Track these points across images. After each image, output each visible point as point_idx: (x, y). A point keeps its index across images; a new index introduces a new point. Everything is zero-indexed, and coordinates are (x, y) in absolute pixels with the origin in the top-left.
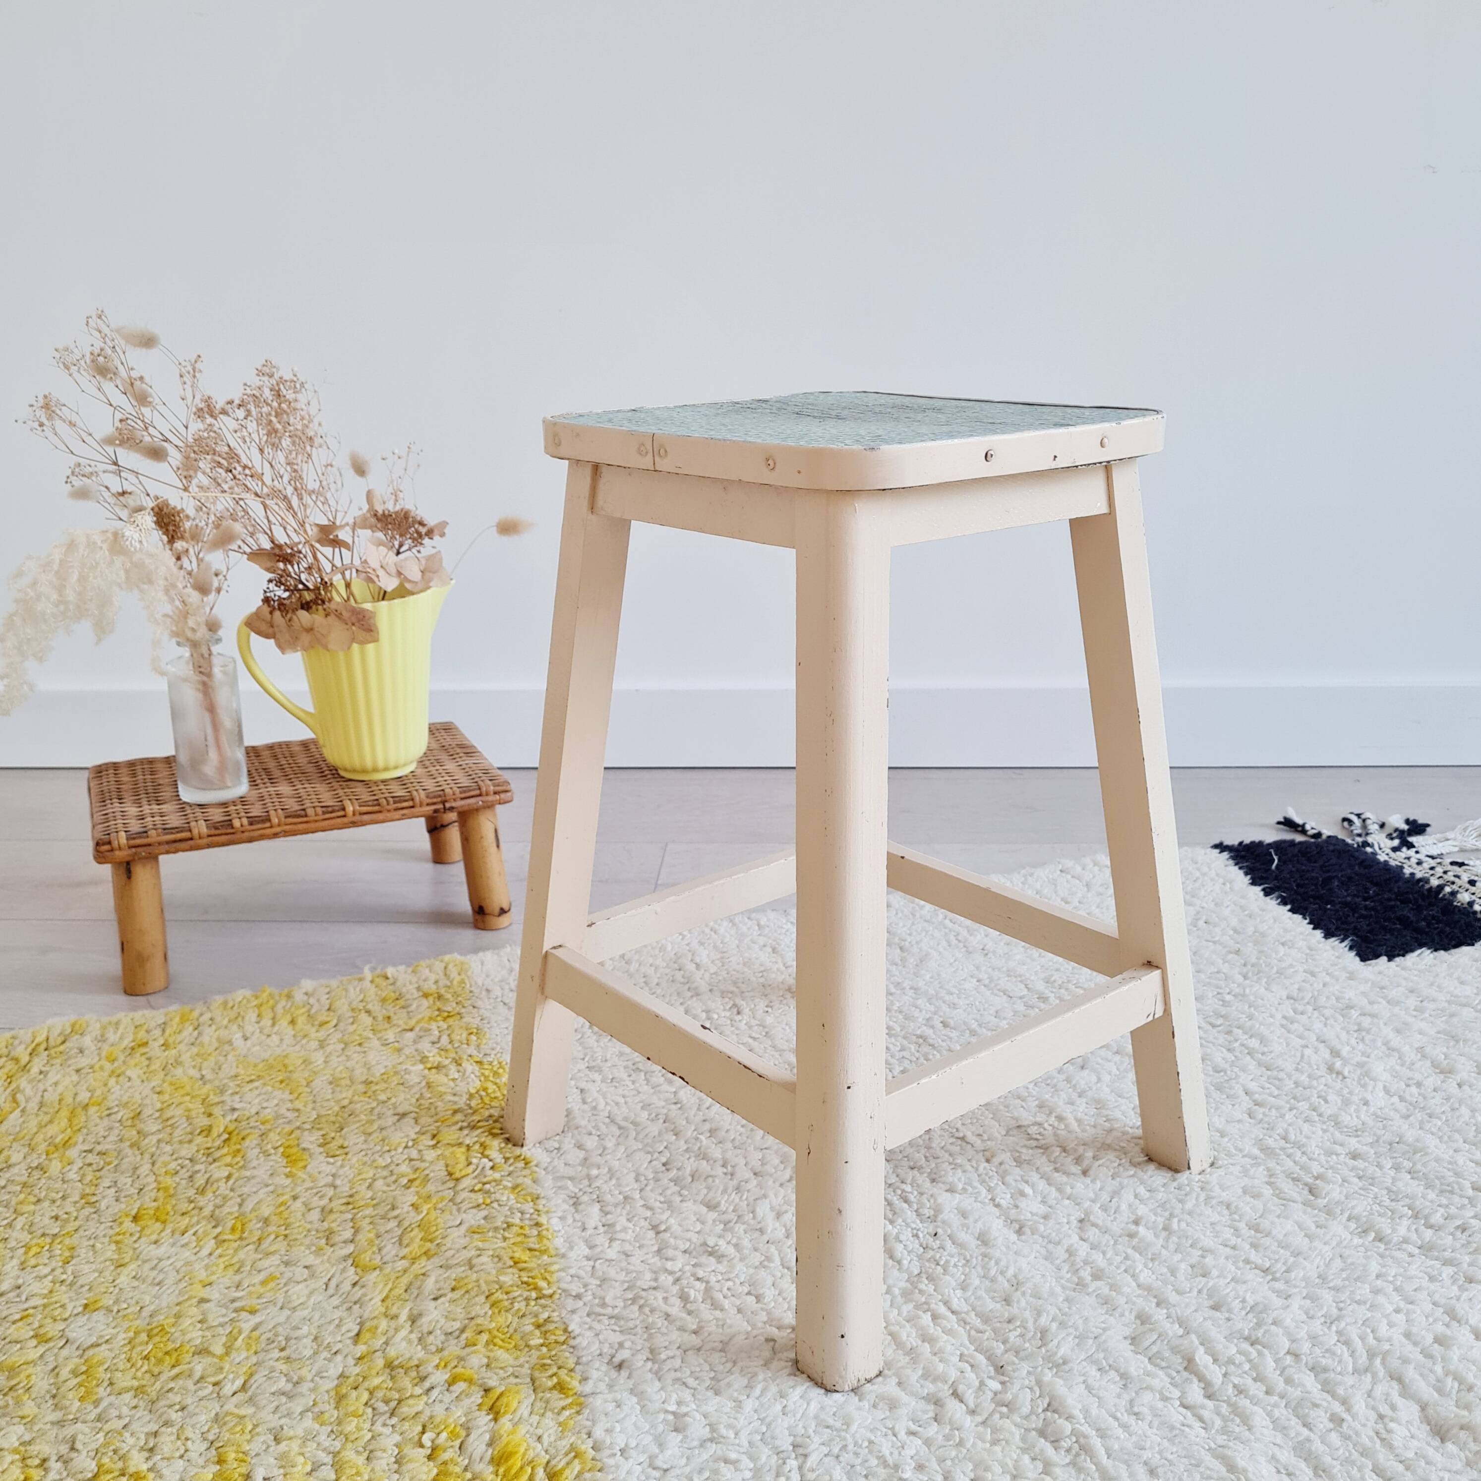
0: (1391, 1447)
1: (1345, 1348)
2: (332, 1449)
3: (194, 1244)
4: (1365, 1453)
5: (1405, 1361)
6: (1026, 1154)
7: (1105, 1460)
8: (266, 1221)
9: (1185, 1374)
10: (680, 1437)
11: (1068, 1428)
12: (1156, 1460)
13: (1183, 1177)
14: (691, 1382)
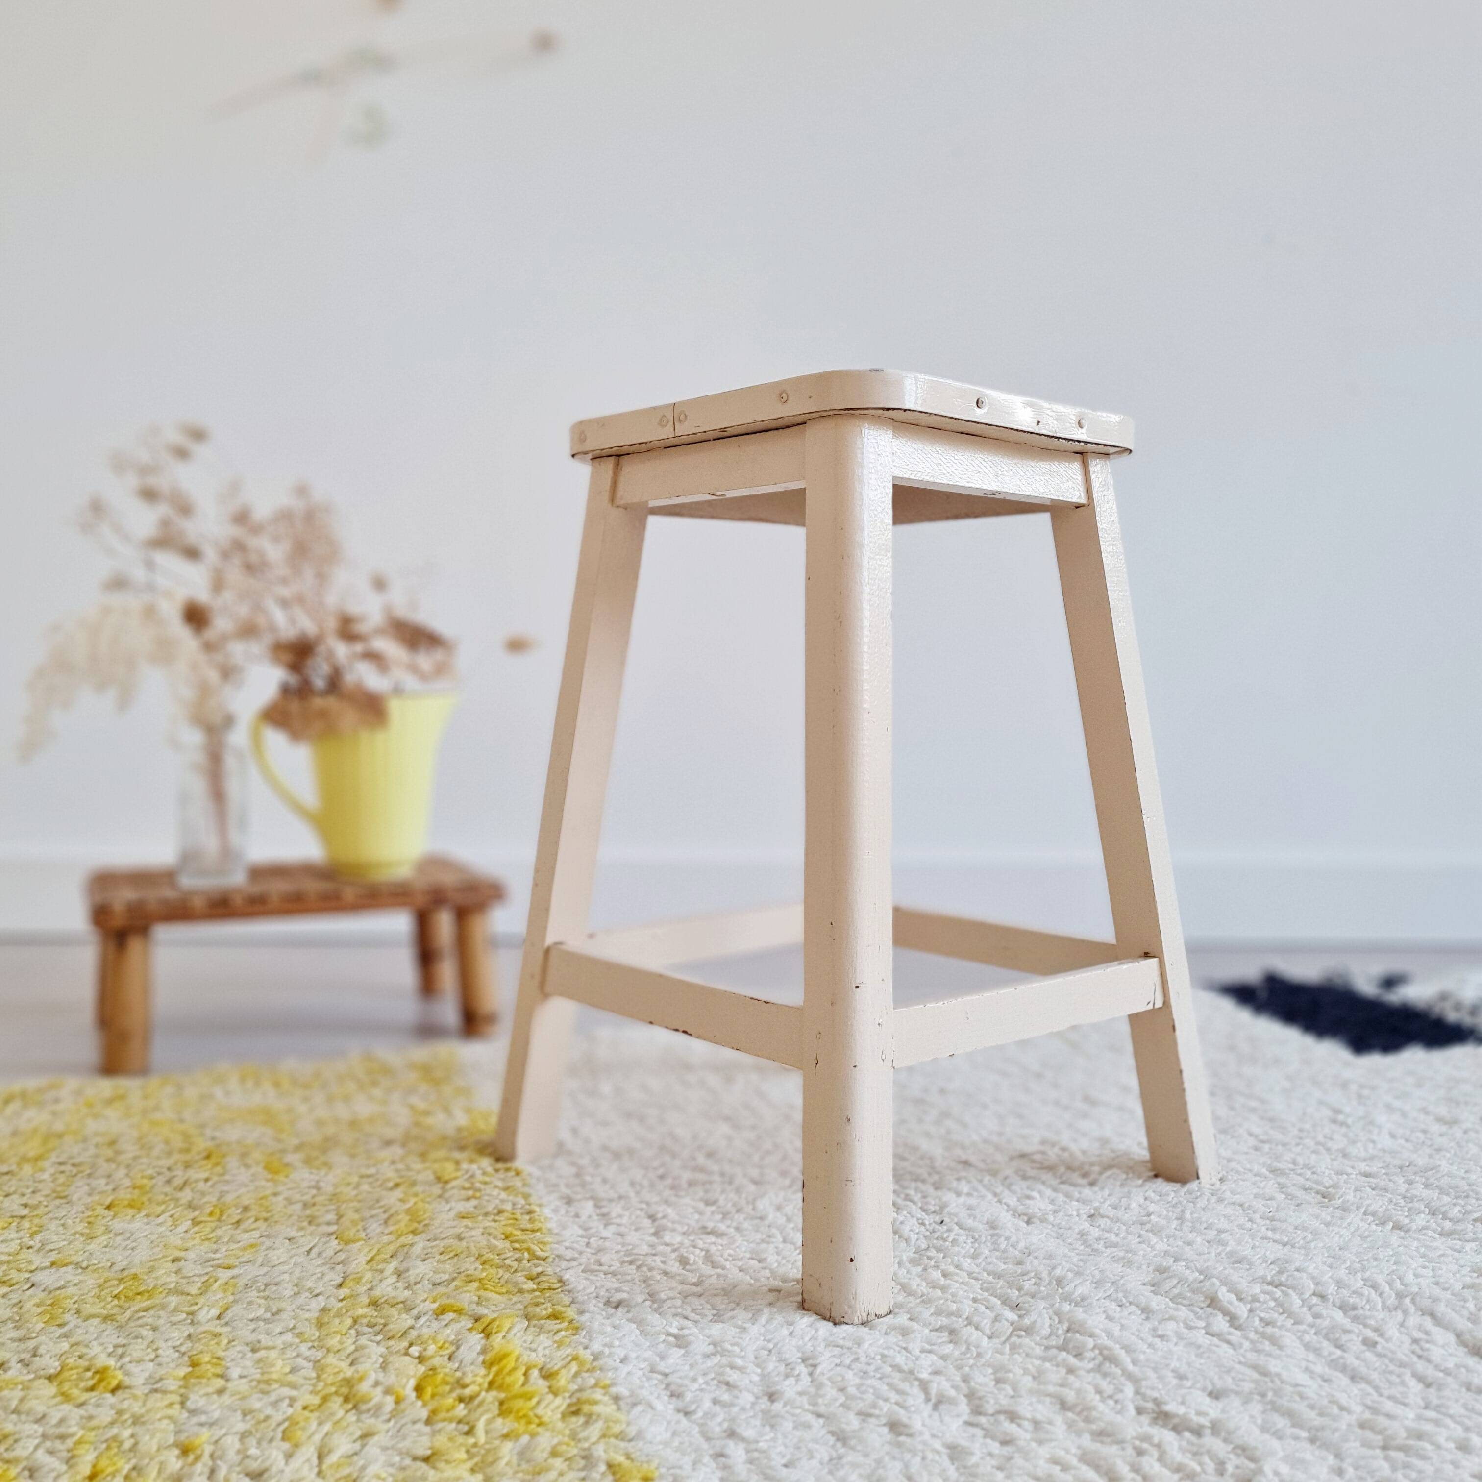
0: (1429, 1361)
1: (1373, 1292)
2: (312, 1358)
3: (170, 1223)
4: (1402, 1365)
5: (1436, 1300)
6: (1031, 1173)
7: (1130, 1367)
8: (246, 1209)
9: (1209, 1310)
10: (682, 1351)
11: (1090, 1342)
12: (1184, 1369)
13: (1193, 1185)
14: (692, 1316)
